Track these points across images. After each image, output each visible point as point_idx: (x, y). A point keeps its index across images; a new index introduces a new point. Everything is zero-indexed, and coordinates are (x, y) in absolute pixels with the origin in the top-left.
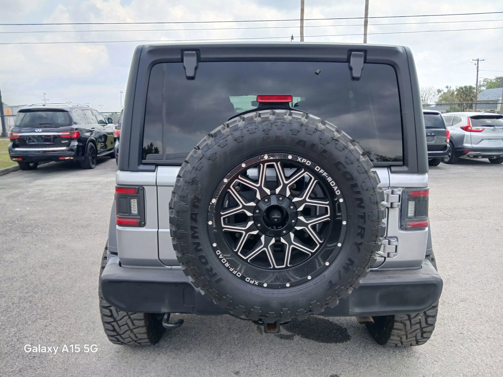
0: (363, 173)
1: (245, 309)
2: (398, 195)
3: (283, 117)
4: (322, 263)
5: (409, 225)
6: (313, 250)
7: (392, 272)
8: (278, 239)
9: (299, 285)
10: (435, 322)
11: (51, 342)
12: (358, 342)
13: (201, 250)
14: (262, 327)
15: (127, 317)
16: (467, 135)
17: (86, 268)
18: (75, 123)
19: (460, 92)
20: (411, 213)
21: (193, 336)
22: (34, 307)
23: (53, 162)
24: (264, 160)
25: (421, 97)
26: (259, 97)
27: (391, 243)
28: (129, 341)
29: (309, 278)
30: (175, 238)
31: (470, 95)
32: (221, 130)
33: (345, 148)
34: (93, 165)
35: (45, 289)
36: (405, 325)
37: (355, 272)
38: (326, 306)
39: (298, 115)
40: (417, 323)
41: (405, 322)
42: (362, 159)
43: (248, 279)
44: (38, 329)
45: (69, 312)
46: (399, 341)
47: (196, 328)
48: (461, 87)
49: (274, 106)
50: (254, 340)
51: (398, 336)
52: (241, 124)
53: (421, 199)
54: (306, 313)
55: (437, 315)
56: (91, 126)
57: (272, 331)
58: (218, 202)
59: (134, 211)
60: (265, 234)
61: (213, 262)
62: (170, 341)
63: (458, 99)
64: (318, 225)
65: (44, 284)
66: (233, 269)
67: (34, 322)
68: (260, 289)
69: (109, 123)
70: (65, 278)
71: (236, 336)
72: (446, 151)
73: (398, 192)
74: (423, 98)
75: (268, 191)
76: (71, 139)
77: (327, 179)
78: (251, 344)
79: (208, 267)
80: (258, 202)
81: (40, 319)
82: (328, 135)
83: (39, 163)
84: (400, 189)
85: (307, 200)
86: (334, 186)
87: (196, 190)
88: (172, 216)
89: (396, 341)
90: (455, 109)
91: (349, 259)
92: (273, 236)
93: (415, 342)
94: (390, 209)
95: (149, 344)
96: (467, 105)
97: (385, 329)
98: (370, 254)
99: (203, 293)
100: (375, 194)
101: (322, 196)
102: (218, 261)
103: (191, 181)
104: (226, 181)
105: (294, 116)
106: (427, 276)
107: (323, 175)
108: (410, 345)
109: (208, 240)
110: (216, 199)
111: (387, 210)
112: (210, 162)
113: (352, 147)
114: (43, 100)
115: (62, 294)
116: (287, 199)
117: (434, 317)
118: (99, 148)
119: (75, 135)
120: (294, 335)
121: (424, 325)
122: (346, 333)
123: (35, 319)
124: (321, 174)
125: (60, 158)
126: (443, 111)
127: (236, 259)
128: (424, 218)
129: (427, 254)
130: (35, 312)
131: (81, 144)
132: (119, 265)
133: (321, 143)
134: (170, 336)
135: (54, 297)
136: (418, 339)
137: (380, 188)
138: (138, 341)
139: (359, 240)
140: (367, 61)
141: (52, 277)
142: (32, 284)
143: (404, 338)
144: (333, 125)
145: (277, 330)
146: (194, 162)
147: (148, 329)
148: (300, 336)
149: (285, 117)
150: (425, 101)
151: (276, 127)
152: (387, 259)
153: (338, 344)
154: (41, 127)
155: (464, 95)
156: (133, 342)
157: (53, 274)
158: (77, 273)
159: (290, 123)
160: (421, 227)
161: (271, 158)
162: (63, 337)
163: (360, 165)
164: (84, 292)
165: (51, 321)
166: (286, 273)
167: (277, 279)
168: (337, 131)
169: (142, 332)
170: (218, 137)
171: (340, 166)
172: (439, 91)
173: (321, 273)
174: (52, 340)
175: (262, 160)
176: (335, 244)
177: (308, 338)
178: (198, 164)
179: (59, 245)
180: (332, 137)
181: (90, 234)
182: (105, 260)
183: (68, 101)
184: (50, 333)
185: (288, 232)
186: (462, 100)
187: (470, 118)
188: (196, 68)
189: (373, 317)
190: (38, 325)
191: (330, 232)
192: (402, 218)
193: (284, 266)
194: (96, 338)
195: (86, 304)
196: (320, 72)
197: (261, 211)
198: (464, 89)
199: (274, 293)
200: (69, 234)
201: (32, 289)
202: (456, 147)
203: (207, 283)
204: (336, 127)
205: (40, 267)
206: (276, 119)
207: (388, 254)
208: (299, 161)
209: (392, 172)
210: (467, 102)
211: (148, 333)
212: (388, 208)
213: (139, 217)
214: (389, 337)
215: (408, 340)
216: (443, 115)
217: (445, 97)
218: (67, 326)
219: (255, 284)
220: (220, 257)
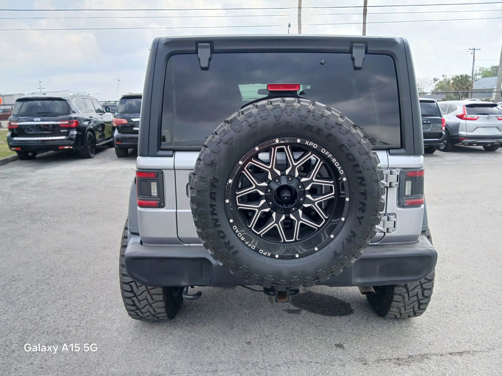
0: (364, 154)
1: (259, 277)
2: (397, 176)
3: (292, 104)
4: (327, 236)
5: (406, 203)
6: (319, 225)
7: (391, 246)
8: (287, 215)
9: (307, 256)
10: (431, 295)
11: (72, 320)
12: (361, 315)
13: (219, 226)
14: (274, 298)
15: (146, 292)
16: (462, 123)
17: (98, 253)
18: (74, 112)
19: (456, 81)
20: (408, 191)
21: (207, 312)
22: (53, 288)
23: (51, 152)
24: (275, 143)
25: (417, 85)
26: (269, 86)
27: (390, 220)
28: (147, 316)
29: (316, 249)
30: (197, 215)
31: (465, 84)
32: (237, 117)
33: (348, 132)
34: (92, 154)
35: (61, 272)
36: (404, 297)
37: (357, 243)
38: (331, 274)
39: (305, 102)
40: (415, 296)
41: (404, 294)
42: (363, 141)
43: (261, 251)
44: (59, 308)
45: (86, 292)
46: (398, 312)
47: (209, 305)
48: (457, 76)
49: (283, 94)
50: (264, 315)
51: (398, 308)
52: (254, 111)
53: (417, 179)
54: (314, 280)
55: (433, 287)
56: (89, 115)
57: (282, 300)
58: (234, 182)
59: (154, 193)
60: (276, 212)
61: (230, 236)
62: (185, 317)
63: (454, 87)
64: (323, 202)
65: (60, 268)
66: (248, 242)
67: (54, 302)
68: (272, 260)
69: (107, 112)
70: (79, 262)
71: (247, 312)
72: (441, 139)
73: (396, 173)
74: (419, 87)
75: (279, 173)
76: (70, 128)
77: (332, 160)
78: (261, 318)
79: (226, 240)
80: (269, 182)
81: (60, 299)
82: (332, 121)
83: (37, 153)
84: (398, 169)
85: (314, 180)
86: (338, 166)
87: (215, 171)
88: (194, 195)
89: (395, 312)
90: (451, 97)
91: (352, 232)
92: (284, 213)
93: (413, 314)
94: (388, 188)
95: (167, 318)
96: (463, 94)
97: (385, 301)
98: (370, 227)
99: (221, 264)
100: (376, 173)
101: (328, 176)
102: (234, 235)
103: (210, 163)
104: (241, 163)
105: (302, 103)
106: (423, 249)
107: (328, 156)
108: (408, 316)
109: (225, 216)
110: (232, 180)
111: (386, 189)
112: (227, 145)
113: (354, 131)
114: (39, 89)
115: (78, 277)
116: (296, 180)
117: (431, 289)
118: (97, 137)
119: (74, 124)
120: (301, 310)
121: (421, 297)
122: (350, 307)
123: (54, 300)
124: (327, 155)
125: (60, 148)
126: (439, 99)
127: (250, 234)
128: (420, 196)
129: (423, 230)
130: (53, 293)
131: (80, 133)
132: (140, 244)
133: (326, 128)
134: (185, 312)
135: (70, 279)
136: (415, 310)
137: (380, 168)
138: (156, 316)
139: (360, 214)
140: (368, 52)
141: (66, 261)
142: (47, 267)
143: (403, 309)
144: (338, 111)
145: (287, 299)
146: (213, 146)
147: (166, 303)
148: (307, 310)
149: (294, 104)
150: (421, 89)
151: (286, 114)
152: (387, 234)
153: (342, 317)
154: (39, 116)
155: (460, 84)
156: (152, 316)
157: (66, 259)
158: (90, 257)
159: (299, 110)
160: (417, 204)
161: (282, 142)
162: (84, 315)
163: (361, 147)
164: (99, 274)
165: (70, 301)
166: (295, 247)
167: (287, 251)
168: (341, 117)
169: (160, 307)
170: (234, 123)
171: (344, 149)
172: (435, 80)
173: (327, 245)
174: (74, 317)
175: (273, 144)
176: (339, 219)
177: (314, 312)
178: (216, 148)
179: (69, 231)
180: (336, 122)
181: (99, 221)
182: (126, 240)
183: (64, 90)
184: (71, 311)
185: (297, 209)
186: (458, 89)
187: (465, 107)
188: (210, 59)
189: (374, 287)
190: (58, 305)
191: (334, 208)
192: (400, 197)
193: (293, 240)
194: (115, 315)
195: (101, 285)
196: (325, 62)
197: (272, 191)
198: (460, 78)
199: (285, 263)
200: (78, 221)
201: (48, 272)
202: (451, 135)
203: (225, 255)
204: (340, 113)
205: (53, 252)
206: (286, 106)
207: (388, 229)
208: (307, 144)
209: (391, 154)
210: (463, 90)
211: (166, 307)
212: (387, 187)
213: (159, 199)
214: (389, 308)
215: (407, 311)
216: (438, 103)
217: (441, 85)
218: (86, 305)
219: (268, 255)
220: (236, 232)
